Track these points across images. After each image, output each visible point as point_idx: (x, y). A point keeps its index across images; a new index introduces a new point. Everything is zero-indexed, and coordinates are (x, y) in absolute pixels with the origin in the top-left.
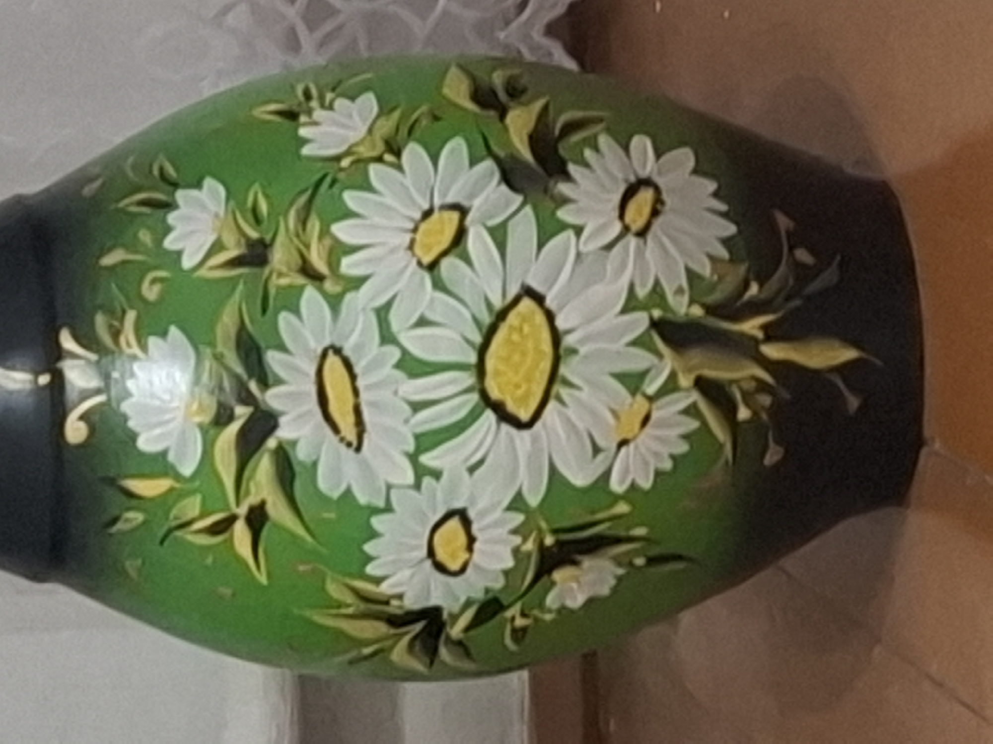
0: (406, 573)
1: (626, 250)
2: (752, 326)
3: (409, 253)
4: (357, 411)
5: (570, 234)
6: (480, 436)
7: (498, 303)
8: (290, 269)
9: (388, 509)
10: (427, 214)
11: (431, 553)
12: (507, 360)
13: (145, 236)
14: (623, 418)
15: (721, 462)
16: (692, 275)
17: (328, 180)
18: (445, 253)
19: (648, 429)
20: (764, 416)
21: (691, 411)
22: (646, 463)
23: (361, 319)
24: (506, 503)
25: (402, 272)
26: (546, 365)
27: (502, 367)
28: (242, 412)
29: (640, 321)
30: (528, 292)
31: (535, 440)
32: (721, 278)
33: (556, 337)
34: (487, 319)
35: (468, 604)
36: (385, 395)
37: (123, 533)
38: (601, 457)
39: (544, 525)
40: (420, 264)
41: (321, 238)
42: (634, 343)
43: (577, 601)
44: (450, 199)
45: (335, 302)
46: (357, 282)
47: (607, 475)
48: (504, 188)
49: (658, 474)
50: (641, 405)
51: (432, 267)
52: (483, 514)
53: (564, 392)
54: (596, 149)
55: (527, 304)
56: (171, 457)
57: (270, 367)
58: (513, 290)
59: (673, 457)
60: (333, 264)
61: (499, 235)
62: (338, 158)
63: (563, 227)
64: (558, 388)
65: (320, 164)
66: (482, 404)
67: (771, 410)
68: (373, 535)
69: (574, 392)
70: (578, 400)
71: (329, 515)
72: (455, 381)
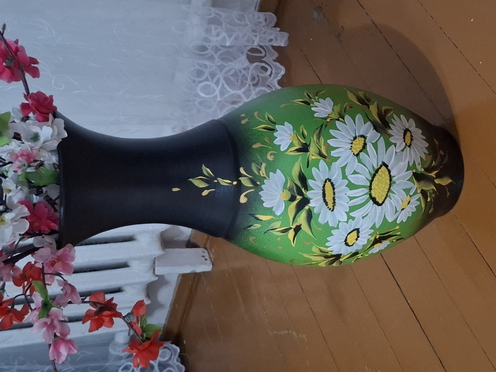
0: (337, 245)
1: (407, 151)
2: (433, 174)
3: (351, 151)
4: (334, 199)
5: (393, 145)
6: (368, 207)
7: (376, 168)
8: (315, 153)
9: (337, 228)
10: (355, 138)
11: (346, 240)
12: (377, 185)
13: (267, 139)
14: (404, 202)
15: (421, 213)
16: (421, 159)
17: (324, 126)
18: (361, 151)
19: (409, 205)
21: (419, 200)
22: (406, 215)
23: (337, 171)
24: (370, 227)
25: (349, 157)
26: (387, 187)
27: (376, 187)
28: (299, 198)
29: (410, 173)
30: (384, 164)
31: (382, 209)
32: (427, 159)
33: (391, 178)
34: (373, 173)
35: (350, 253)
36: (343, 195)
37: (253, 230)
38: (396, 213)
39: (378, 233)
40: (354, 154)
41: (324, 144)
42: (409, 180)
44: (361, 134)
45: (329, 166)
48: (375, 131)
49: (408, 217)
50: (408, 198)
51: (357, 155)
52: (363, 230)
54: (394, 119)
55: (383, 168)
56: (274, 209)
57: (310, 185)
58: (380, 163)
59: (412, 213)
60: (329, 153)
61: (375, 145)
62: (325, 119)
63: (391, 144)
64: (390, 194)
65: (321, 120)
66: (369, 199)
68: (331, 235)
69: (394, 194)
70: (394, 197)
71: (320, 229)
72: (363, 191)
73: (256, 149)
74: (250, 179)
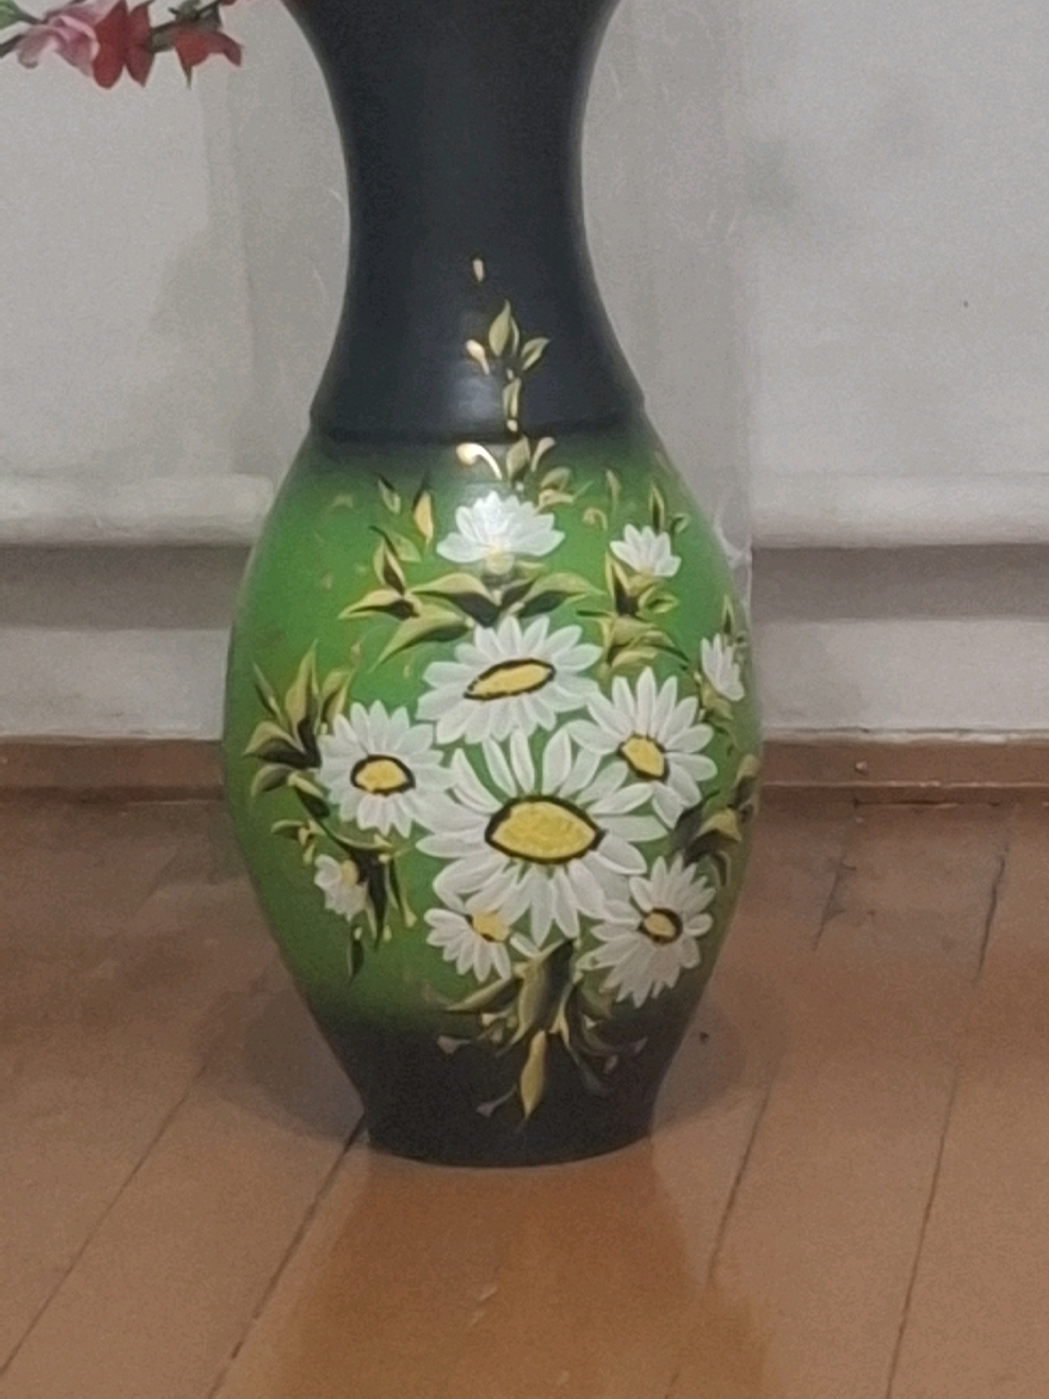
0: (353, 736)
1: (629, 915)
2: (561, 1024)
3: (629, 733)
4: (500, 695)
5: (643, 870)
6: (481, 800)
7: (591, 811)
8: (617, 633)
9: (414, 721)
10: (661, 749)
11: (372, 759)
12: (546, 821)
13: (631, 508)
14: (492, 919)
15: (445, 1001)
16: (606, 972)
17: (683, 662)
18: (631, 765)
19: (480, 940)
20: (482, 1037)
21: (494, 975)
22: (449, 939)
23: (578, 696)
24: (419, 821)
25: (615, 729)
26: (539, 852)
27: (538, 817)
28: (496, 596)
29: (571, 930)
30: (600, 835)
31: (475, 846)
32: (602, 996)
33: (563, 861)
34: (579, 802)
35: (326, 791)
36: (515, 718)
37: (379, 495)
38: (458, 902)
39: (398, 854)
40: (622, 744)
41: (640, 659)
42: (555, 927)
43: (321, 881)
44: (674, 768)
45: (589, 673)
46: (607, 692)
47: (441, 905)
48: (679, 813)
49: (439, 950)
50: (501, 934)
51: (620, 755)
52: (409, 802)
53: (516, 869)
54: (708, 885)
55: (590, 835)
56: (452, 536)
57: (533, 621)
58: (601, 823)
59: (454, 961)
60: (620, 670)
61: (645, 810)
62: (700, 670)
63: (650, 861)
64: (519, 863)
65: (695, 655)
66: (505, 800)
67: (487, 1042)
68: (390, 709)
69: (516, 877)
70: (508, 881)
71: (407, 672)
72: (527, 777)
73: (605, 479)
74: (527, 465)
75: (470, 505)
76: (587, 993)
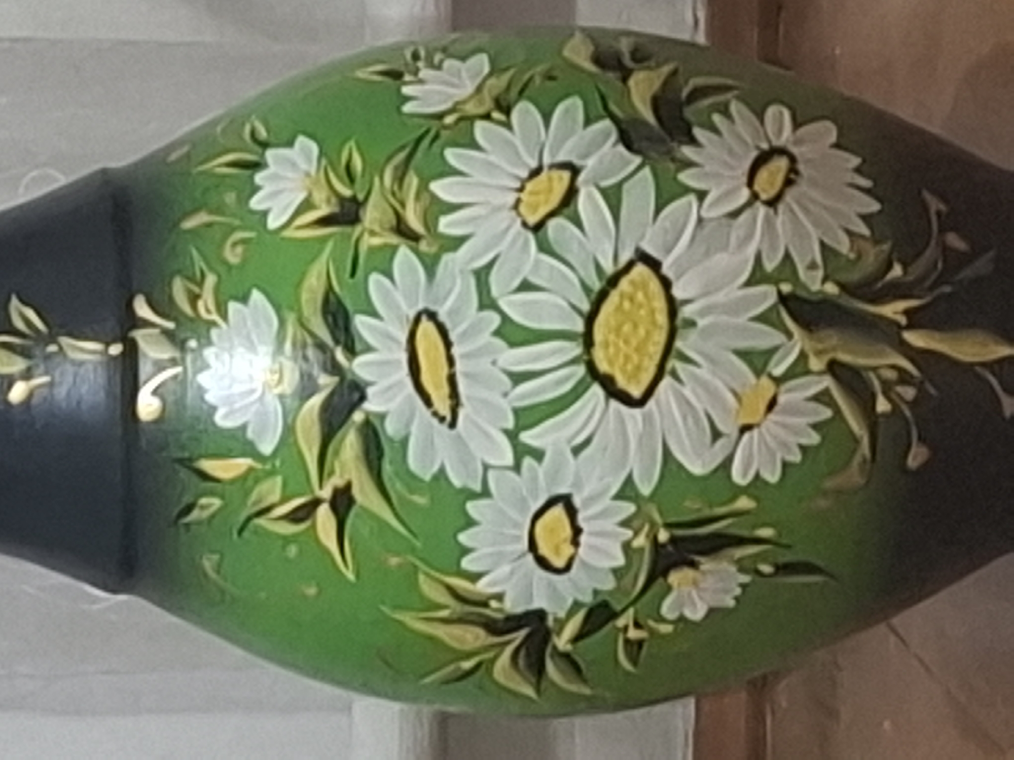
0: (505, 569)
1: (754, 219)
2: (893, 310)
3: (513, 213)
4: (452, 381)
5: (692, 198)
7: (609, 268)
8: (382, 227)
9: (485, 493)
10: (536, 173)
11: (533, 546)
12: (618, 330)
13: (230, 198)
14: (745, 399)
15: (857, 459)
16: (827, 250)
17: (429, 139)
18: (552, 214)
19: (774, 415)
20: (908, 413)
21: (823, 398)
22: (773, 455)
23: (459, 281)
24: (614, 490)
25: (505, 233)
26: (661, 337)
27: (612, 337)
28: (326, 381)
29: (766, 295)
30: (643, 257)
31: (648, 419)
32: (859, 257)
33: (673, 306)
34: (597, 285)
35: (577, 605)
37: (199, 523)
38: (720, 443)
39: (657, 517)
40: (525, 224)
41: (418, 197)
42: (761, 318)
43: (697, 613)
44: (561, 157)
45: (430, 266)
46: (457, 242)
47: (728, 463)
48: (621, 148)
49: (785, 465)
50: (767, 387)
51: (538, 228)
52: (590, 500)
53: (680, 367)
54: (725, 111)
55: (640, 270)
56: (250, 434)
57: (358, 335)
58: (626, 255)
59: (803, 449)
60: (430, 223)
61: (613, 196)
62: (440, 116)
63: (685, 191)
64: (673, 363)
65: (422, 121)
66: (589, 379)
67: (913, 404)
68: (470, 523)
69: (691, 368)
70: (696, 379)
71: (420, 500)
72: (560, 351)
73: (192, 231)
74: (166, 332)
75: (213, 409)
76: (854, 276)
